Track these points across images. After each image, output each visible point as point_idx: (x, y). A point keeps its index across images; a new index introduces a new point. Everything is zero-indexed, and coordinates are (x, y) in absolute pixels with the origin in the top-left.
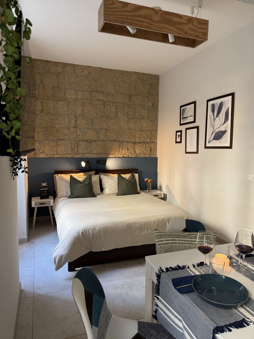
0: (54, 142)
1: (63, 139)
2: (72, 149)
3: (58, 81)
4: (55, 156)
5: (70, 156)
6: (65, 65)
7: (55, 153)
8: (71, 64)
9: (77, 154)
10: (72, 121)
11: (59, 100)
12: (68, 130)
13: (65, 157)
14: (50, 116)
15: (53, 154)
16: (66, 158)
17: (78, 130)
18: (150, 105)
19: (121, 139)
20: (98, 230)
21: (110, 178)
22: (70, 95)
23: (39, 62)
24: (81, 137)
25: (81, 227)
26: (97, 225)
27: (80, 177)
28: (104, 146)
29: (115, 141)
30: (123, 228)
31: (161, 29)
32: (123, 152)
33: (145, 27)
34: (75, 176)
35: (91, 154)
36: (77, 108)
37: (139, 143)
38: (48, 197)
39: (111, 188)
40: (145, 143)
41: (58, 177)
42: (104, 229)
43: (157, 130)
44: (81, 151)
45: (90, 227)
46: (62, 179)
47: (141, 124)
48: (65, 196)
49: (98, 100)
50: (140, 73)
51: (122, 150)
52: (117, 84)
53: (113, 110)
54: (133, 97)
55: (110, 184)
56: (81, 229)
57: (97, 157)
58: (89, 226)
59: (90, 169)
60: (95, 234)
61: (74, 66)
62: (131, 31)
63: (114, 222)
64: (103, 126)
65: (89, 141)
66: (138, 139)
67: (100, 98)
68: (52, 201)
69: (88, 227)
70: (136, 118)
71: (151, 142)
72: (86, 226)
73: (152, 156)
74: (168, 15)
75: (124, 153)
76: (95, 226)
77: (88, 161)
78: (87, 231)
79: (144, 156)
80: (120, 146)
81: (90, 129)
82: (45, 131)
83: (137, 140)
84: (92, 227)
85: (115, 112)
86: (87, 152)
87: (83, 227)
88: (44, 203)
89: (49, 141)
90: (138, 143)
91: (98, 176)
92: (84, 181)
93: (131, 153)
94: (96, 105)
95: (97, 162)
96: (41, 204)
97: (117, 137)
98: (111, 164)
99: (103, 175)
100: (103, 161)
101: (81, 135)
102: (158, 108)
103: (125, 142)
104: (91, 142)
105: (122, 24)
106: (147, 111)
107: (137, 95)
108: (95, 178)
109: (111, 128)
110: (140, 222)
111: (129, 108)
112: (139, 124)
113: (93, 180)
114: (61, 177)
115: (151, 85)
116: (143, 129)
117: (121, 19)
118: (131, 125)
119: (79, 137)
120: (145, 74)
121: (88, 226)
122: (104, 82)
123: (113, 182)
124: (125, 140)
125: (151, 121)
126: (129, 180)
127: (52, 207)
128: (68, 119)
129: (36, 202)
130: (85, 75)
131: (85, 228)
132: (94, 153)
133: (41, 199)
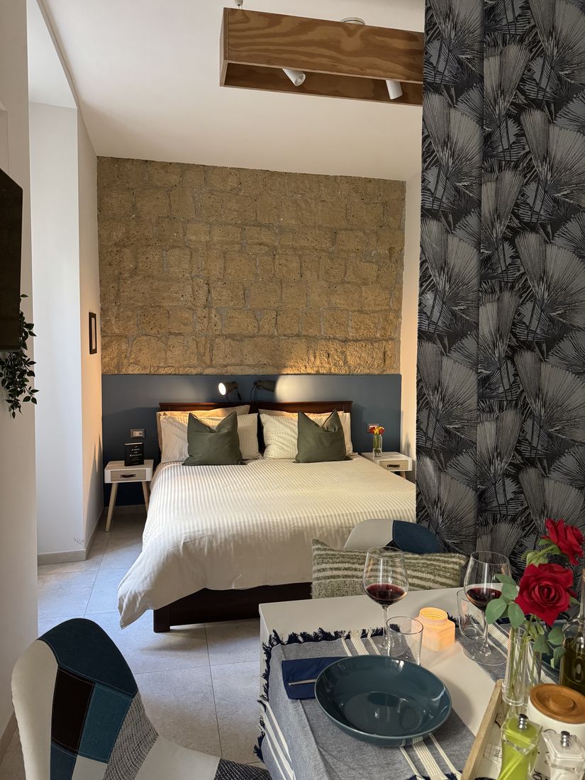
0: (159, 339)
1: (180, 334)
2: (200, 356)
3: (170, 205)
4: (162, 371)
5: (194, 371)
6: (184, 168)
7: (162, 365)
8: (198, 166)
9: (211, 366)
10: (200, 292)
11: (173, 247)
12: (191, 312)
13: (184, 372)
14: (152, 283)
15: (158, 367)
16: (187, 376)
17: (214, 312)
18: (383, 251)
19: (312, 332)
20: (223, 540)
21: (281, 423)
22: (197, 235)
23: (128, 165)
24: (220, 327)
25: (183, 532)
26: (220, 529)
27: (213, 418)
28: (273, 348)
29: (298, 335)
30: (283, 537)
31: (361, 70)
32: (318, 362)
33: (324, 67)
34: (200, 415)
35: (242, 367)
36: (212, 264)
37: (357, 341)
38: (141, 463)
39: (284, 444)
40: (372, 340)
41: (164, 417)
42: (236, 538)
43: (400, 309)
44: (219, 360)
45: (205, 532)
46: (174, 422)
47: (360, 296)
48: (177, 459)
49: (260, 244)
50: (360, 179)
51: (315, 357)
52: (303, 206)
53: (295, 265)
54: (342, 236)
55: (283, 435)
56: (184, 536)
57: (256, 373)
58: (203, 530)
59: (239, 401)
60: (215, 548)
61: (205, 169)
62: (293, 79)
63: (261, 523)
64: (269, 302)
65: (239, 338)
66: (354, 331)
67: (264, 240)
68: (149, 470)
69: (201, 533)
70: (348, 283)
71: (385, 338)
72: (196, 529)
73: (388, 372)
74: (379, 36)
75: (320, 363)
76: (216, 529)
77: (234, 383)
78: (197, 541)
79: (366, 371)
80: (308, 348)
81: (240, 309)
82: (141, 316)
83: (352, 334)
84: (209, 533)
85: (299, 270)
86: (233, 361)
87: (187, 531)
88: (132, 476)
89: (149, 337)
90: (354, 341)
91: (255, 415)
92: (220, 426)
93: (335, 364)
94: (254, 256)
95: (255, 383)
96: (124, 476)
97: (302, 328)
98: (287, 389)
99: (266, 413)
100: (270, 383)
101: (219, 324)
102: (403, 258)
103: (322, 339)
104: (242, 340)
105: (268, 63)
106: (375, 267)
107: (352, 230)
108: (246, 421)
109: (290, 306)
110: (326, 526)
111: (332, 259)
112: (356, 296)
113: (240, 425)
114: (171, 418)
115: (385, 204)
116: (366, 308)
117: (264, 54)
118: (338, 300)
119: (215, 328)
120: (370, 181)
121: (200, 529)
122: (275, 203)
123: (289, 431)
124: (323, 333)
125: (386, 288)
126: (325, 426)
127: (148, 483)
128: (193, 288)
129: (115, 472)
130: (229, 188)
131: (192, 534)
132: (247, 365)
133: (126, 465)
